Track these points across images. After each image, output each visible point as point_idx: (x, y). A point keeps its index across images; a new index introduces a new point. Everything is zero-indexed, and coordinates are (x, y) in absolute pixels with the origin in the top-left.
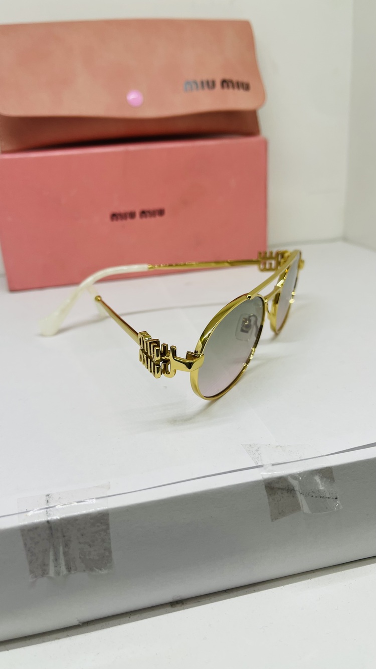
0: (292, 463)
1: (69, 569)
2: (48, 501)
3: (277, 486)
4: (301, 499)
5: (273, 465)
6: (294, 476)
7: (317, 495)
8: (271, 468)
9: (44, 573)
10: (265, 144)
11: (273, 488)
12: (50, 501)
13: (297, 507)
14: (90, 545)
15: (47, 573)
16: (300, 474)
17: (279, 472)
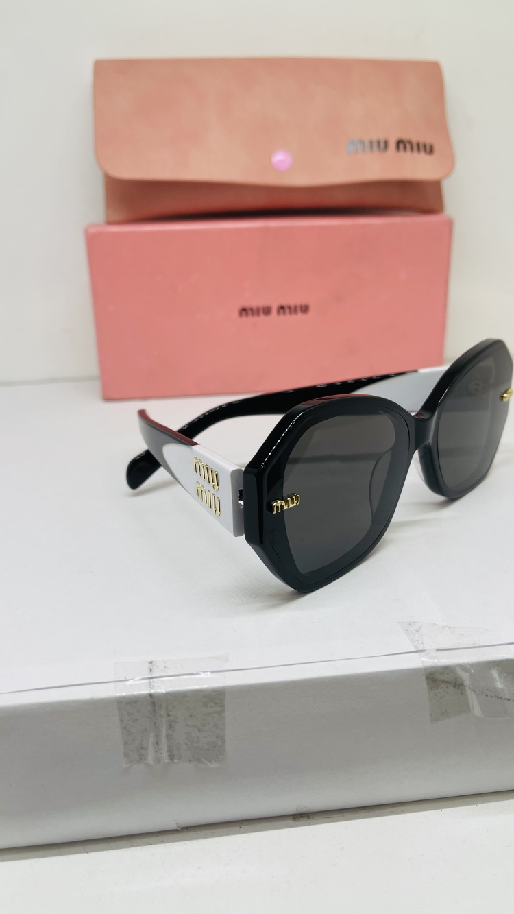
0: (463, 650)
1: (171, 757)
2: (151, 670)
3: (442, 677)
4: (472, 698)
5: (438, 650)
6: (464, 667)
7: (493, 695)
8: (434, 653)
9: (142, 758)
10: (450, 224)
11: (436, 679)
12: (153, 670)
13: (465, 708)
14: (199, 730)
15: (145, 759)
16: (472, 665)
17: (446, 660)
